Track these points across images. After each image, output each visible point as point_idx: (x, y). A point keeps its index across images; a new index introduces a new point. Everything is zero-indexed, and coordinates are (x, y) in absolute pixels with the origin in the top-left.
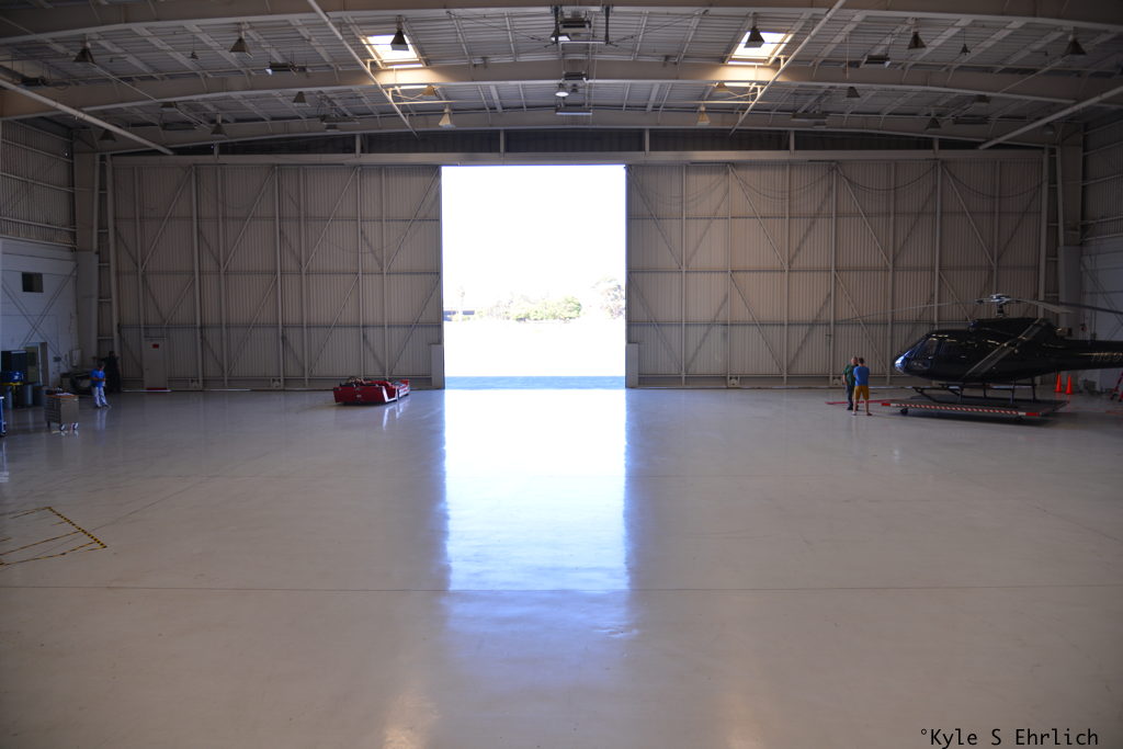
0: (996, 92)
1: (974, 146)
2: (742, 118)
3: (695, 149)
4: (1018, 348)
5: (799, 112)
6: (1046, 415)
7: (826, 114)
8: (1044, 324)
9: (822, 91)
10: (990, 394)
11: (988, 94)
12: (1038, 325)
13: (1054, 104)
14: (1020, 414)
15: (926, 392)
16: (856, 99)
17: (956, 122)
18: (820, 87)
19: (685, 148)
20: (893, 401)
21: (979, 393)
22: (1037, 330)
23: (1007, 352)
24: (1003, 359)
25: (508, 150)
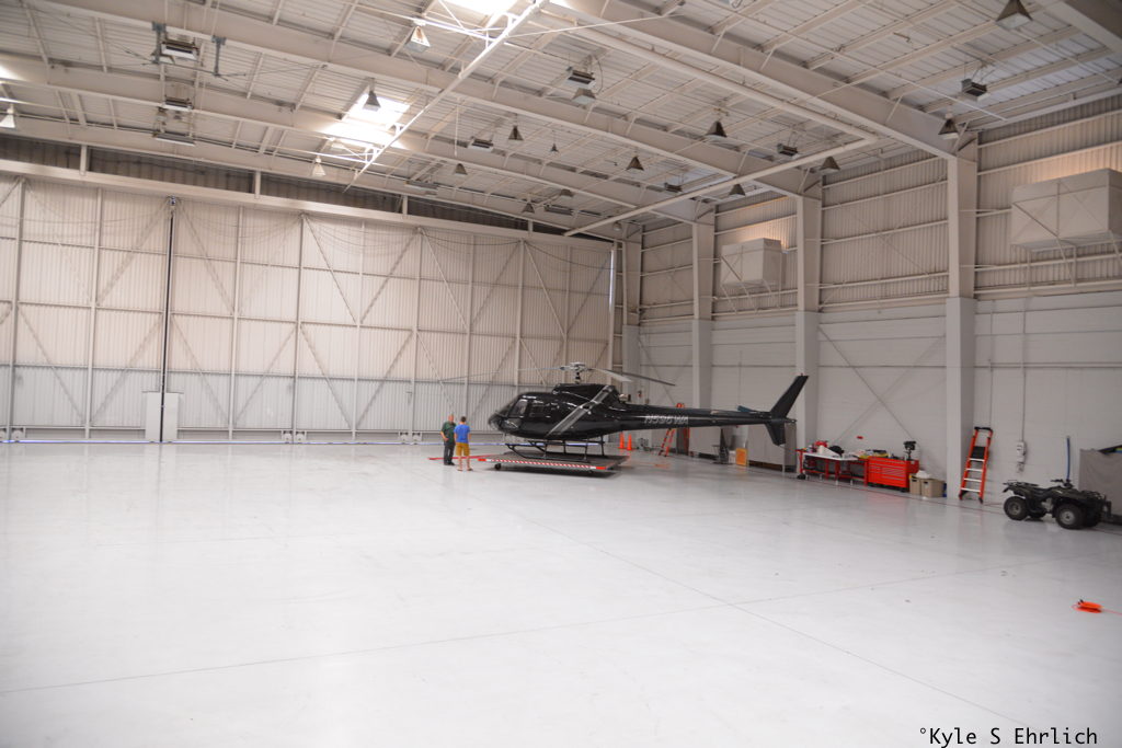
0: (579, 189)
1: (560, 232)
2: (357, 175)
3: (308, 199)
4: (590, 410)
5: (414, 179)
6: (612, 469)
7: (437, 185)
8: (610, 390)
9: (433, 163)
10: (569, 450)
11: (572, 190)
12: (606, 391)
13: (621, 207)
14: (593, 468)
15: (516, 448)
16: (463, 176)
17: (548, 209)
18: (433, 159)
19: (298, 196)
20: (489, 457)
21: (559, 449)
22: (606, 394)
23: (582, 414)
24: (580, 420)
25: (91, 168)
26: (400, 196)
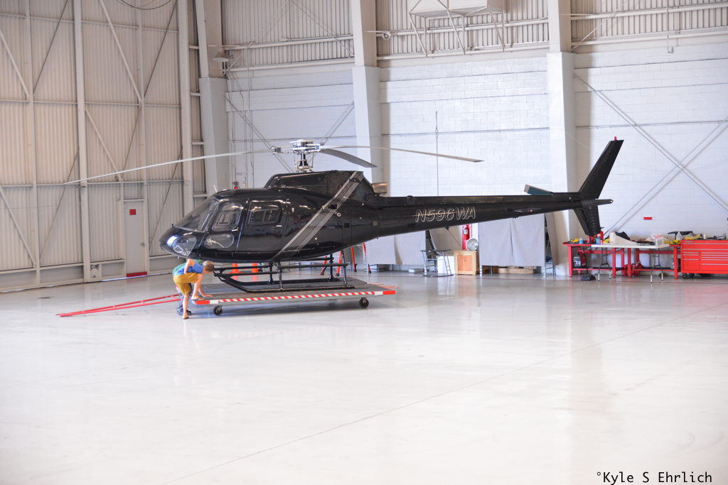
4: (338, 211)
8: (358, 179)
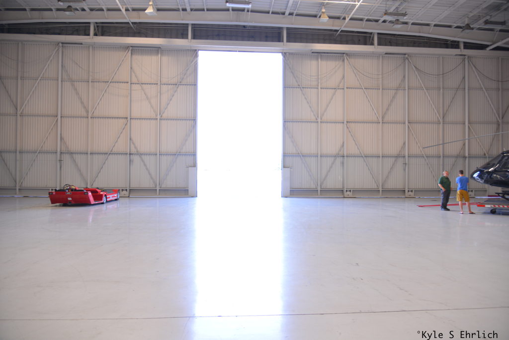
25: (194, 37)
26: (371, 33)
